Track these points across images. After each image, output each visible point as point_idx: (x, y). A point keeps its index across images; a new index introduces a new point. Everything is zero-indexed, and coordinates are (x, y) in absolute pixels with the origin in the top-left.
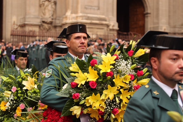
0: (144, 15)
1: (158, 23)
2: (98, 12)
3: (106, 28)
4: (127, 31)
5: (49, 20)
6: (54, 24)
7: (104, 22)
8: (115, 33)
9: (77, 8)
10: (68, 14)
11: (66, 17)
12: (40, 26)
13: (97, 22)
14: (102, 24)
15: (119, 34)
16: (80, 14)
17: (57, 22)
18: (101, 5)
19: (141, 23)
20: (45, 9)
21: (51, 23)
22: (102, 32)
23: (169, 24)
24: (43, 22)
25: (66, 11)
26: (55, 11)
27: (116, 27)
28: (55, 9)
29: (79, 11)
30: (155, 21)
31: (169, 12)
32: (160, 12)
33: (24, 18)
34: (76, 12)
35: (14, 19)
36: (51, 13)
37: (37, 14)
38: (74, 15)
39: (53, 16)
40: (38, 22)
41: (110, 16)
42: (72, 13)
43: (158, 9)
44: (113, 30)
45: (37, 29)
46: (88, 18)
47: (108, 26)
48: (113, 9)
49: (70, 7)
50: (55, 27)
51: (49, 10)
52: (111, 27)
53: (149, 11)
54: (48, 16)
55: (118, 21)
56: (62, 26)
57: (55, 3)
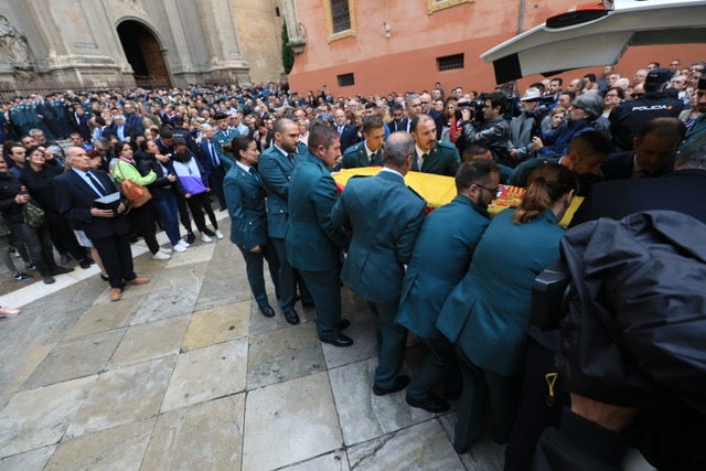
0: (161, 53)
1: (180, 62)
2: (98, 51)
3: (116, 72)
4: (147, 74)
5: (26, 65)
6: (36, 71)
7: (111, 65)
8: (133, 79)
9: (63, 46)
10: (53, 55)
11: (52, 60)
12: (14, 75)
13: (102, 65)
14: (109, 68)
15: (136, 78)
16: (72, 56)
17: (41, 67)
18: (98, 41)
19: (159, 62)
20: (10, 48)
21: (31, 69)
22: (113, 78)
23: (192, 62)
24: (17, 68)
25: (48, 52)
26: (29, 50)
27: (130, 70)
28: (29, 48)
29: (69, 51)
30: (176, 59)
31: (189, 47)
32: (179, 49)
34: (65, 53)
36: (24, 54)
38: (62, 57)
39: (28, 58)
40: (7, 68)
41: (118, 56)
42: (58, 54)
43: (174, 44)
44: (127, 74)
45: (11, 80)
46: (86, 60)
47: (118, 69)
48: (116, 42)
49: (53, 46)
50: (41, 74)
51: (19, 51)
52: (123, 70)
53: (165, 48)
55: (130, 62)
56: (51, 72)
57: (24, 39)
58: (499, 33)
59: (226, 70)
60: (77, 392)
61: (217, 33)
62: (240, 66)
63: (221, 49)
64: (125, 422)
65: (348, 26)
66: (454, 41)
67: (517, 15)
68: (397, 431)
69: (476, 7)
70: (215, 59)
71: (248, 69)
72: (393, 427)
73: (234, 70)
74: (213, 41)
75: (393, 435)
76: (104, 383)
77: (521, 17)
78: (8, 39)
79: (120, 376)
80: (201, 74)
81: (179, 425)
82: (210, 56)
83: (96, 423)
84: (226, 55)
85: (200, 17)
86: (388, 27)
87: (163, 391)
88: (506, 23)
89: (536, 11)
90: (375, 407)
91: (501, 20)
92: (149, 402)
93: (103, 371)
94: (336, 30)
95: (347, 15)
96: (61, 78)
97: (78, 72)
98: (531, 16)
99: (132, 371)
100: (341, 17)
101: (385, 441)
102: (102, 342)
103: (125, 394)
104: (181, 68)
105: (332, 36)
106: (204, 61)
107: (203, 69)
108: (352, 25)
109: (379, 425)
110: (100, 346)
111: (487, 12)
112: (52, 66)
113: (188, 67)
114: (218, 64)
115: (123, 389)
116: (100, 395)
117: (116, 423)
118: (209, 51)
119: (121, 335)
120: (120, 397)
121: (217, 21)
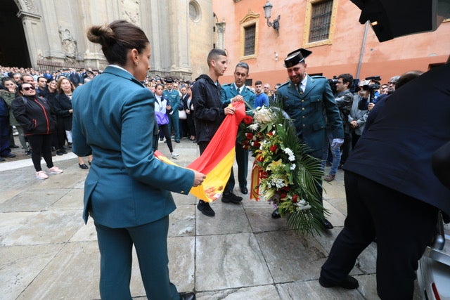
1: (154, 65)
5: (73, 55)
6: (77, 59)
10: (88, 52)
11: (86, 54)
12: (65, 60)
17: (80, 57)
20: (67, 46)
21: (74, 58)
23: (161, 66)
25: (85, 50)
28: (77, 47)
30: (153, 63)
33: (49, 52)
35: (40, 52)
36: (73, 50)
37: (60, 49)
39: (75, 52)
40: (62, 56)
42: (90, 52)
45: (62, 62)
50: (79, 61)
54: (71, 52)
56: (84, 61)
57: (76, 43)
58: (345, 63)
59: (179, 72)
60: (23, 219)
61: (178, 52)
62: (187, 71)
63: (178, 61)
64: (42, 243)
65: (253, 52)
66: (316, 65)
67: (358, 54)
68: (239, 288)
69: (332, 47)
70: (174, 66)
71: (191, 73)
72: (237, 284)
73: (183, 73)
74: (175, 56)
75: (236, 290)
76: (42, 217)
77: (361, 55)
78: (67, 42)
79: (54, 215)
80: (164, 72)
81: (78, 252)
82: (172, 64)
83: (24, 240)
84: (180, 64)
85: (171, 43)
86: (277, 55)
87: (77, 229)
88: (351, 58)
89: (371, 52)
90: (225, 267)
91: (348, 56)
92: (65, 233)
93: (45, 211)
94: (246, 54)
95: (253, 47)
96: (88, 64)
97: (98, 62)
98: (368, 54)
99: (63, 213)
100: (250, 47)
101: (228, 293)
102: (52, 194)
103: (51, 226)
104: (154, 68)
105: (243, 57)
106: (168, 66)
107: (166, 70)
108: (256, 52)
109: (226, 280)
110: (50, 196)
111: (339, 51)
112: (85, 58)
113: (158, 68)
114: (175, 68)
115: (51, 222)
116: (35, 224)
117: (37, 243)
118: (171, 61)
119: (66, 192)
120: (48, 227)
121: (180, 46)
